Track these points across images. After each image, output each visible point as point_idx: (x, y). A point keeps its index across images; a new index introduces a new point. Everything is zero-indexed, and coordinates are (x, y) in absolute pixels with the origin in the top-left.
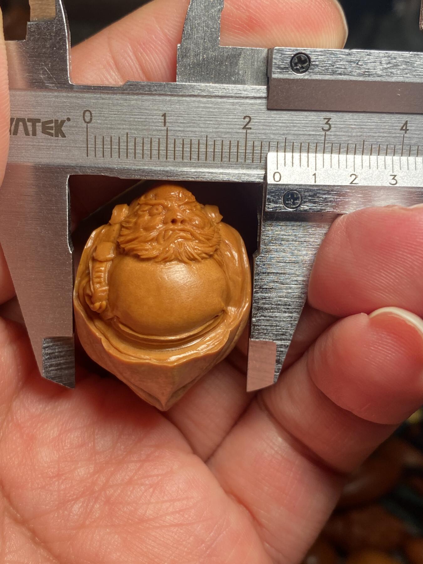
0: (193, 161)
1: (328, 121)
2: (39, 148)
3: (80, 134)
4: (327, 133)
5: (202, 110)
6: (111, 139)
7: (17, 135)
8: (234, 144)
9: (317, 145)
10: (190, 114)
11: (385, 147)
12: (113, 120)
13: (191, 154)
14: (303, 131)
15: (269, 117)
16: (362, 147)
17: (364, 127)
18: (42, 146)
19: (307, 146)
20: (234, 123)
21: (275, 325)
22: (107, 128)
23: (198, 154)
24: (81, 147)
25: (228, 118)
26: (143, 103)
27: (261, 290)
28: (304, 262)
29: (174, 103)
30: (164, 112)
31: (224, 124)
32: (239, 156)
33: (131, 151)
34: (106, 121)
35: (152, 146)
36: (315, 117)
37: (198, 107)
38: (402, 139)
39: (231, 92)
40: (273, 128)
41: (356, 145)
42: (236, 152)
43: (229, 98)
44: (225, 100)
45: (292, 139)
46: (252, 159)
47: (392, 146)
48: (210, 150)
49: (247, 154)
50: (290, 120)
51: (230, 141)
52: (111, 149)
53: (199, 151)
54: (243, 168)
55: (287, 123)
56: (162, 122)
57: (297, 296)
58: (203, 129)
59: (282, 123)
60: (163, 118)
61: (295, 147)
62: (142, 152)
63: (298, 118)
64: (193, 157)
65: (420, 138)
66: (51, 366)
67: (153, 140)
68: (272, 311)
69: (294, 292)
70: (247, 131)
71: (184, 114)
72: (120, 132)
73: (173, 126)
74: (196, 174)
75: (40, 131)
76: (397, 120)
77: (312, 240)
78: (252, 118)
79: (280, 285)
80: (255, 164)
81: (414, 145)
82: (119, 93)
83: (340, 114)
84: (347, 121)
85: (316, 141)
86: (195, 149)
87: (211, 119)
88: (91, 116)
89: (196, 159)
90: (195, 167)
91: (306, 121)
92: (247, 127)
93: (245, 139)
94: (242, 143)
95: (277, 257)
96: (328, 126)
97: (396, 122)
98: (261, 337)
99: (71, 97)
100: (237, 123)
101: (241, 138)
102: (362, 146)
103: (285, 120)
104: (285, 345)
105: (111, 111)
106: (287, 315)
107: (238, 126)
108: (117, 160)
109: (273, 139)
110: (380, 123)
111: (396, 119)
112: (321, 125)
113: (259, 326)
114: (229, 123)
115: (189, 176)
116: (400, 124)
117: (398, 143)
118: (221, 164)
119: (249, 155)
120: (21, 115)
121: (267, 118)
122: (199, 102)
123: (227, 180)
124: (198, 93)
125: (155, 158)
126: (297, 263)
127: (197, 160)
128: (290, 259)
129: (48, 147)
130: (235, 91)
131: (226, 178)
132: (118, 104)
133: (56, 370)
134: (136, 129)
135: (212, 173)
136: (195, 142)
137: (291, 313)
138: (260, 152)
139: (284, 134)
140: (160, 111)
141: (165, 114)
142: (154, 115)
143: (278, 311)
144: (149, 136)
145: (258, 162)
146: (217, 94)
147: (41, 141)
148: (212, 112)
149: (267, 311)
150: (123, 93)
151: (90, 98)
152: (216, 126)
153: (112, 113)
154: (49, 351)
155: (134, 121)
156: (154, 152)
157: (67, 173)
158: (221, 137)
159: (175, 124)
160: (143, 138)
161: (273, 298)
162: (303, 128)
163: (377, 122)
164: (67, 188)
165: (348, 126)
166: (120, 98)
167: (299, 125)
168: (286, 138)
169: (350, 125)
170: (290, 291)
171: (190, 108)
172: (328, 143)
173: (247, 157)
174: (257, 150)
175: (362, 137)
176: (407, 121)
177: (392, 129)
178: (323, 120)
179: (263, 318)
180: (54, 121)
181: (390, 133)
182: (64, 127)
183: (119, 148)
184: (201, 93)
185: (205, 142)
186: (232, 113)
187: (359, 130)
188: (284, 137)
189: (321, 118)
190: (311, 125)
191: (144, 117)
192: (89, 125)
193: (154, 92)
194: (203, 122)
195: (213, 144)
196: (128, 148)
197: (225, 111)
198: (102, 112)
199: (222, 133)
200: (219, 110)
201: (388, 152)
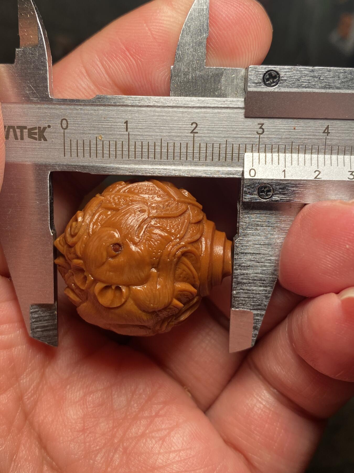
0: (150, 160)
1: (262, 126)
2: (26, 150)
3: (59, 138)
4: (261, 136)
5: (157, 118)
6: (84, 142)
7: (8, 139)
8: (184, 146)
9: (252, 146)
10: (147, 122)
11: (311, 147)
12: (85, 127)
13: (148, 153)
14: (241, 134)
15: (212, 123)
16: (291, 148)
18: (28, 148)
19: (245, 147)
20: (183, 128)
21: (252, 297)
22: (80, 133)
23: (155, 154)
24: (59, 149)
25: (179, 124)
26: (109, 112)
27: (240, 267)
28: (276, 244)
29: (134, 112)
30: (126, 120)
31: (175, 129)
32: (188, 156)
33: (100, 152)
34: (79, 128)
35: (117, 148)
36: (251, 123)
37: (154, 116)
38: (325, 141)
39: (180, 103)
40: (216, 132)
41: (285, 145)
42: (185, 152)
43: (179, 108)
44: (175, 109)
45: (231, 141)
46: (198, 158)
47: (317, 147)
48: (164, 150)
49: (194, 154)
50: (229, 126)
51: (181, 144)
52: (84, 150)
53: (155, 152)
54: (191, 165)
55: (227, 128)
56: (124, 128)
57: (271, 273)
58: (158, 134)
59: (223, 128)
60: (125, 124)
61: (235, 148)
62: (108, 152)
63: (236, 124)
64: (150, 156)
65: (340, 140)
66: (37, 328)
67: (118, 143)
68: (249, 285)
69: (268, 270)
70: (194, 135)
71: (143, 121)
72: (91, 136)
73: (134, 131)
74: (153, 170)
75: (27, 136)
76: (320, 125)
77: (283, 226)
78: (198, 124)
79: (256, 263)
80: (201, 162)
81: (336, 145)
82: (90, 105)
83: (271, 120)
84: (277, 125)
85: (252, 143)
86: (152, 150)
87: (165, 125)
88: (67, 124)
89: (152, 158)
90: (152, 164)
91: (243, 126)
92: (194, 131)
93: (193, 142)
94: (190, 145)
95: (253, 240)
96: (261, 130)
98: (241, 307)
99: (51, 108)
100: (186, 128)
101: (189, 141)
102: (291, 146)
103: (225, 125)
104: (261, 315)
105: (83, 120)
106: (262, 288)
107: (186, 131)
108: (88, 159)
109: (216, 141)
110: (306, 127)
111: (320, 123)
112: (256, 130)
113: (238, 298)
114: (180, 128)
115: (147, 172)
116: (323, 128)
117: (321, 144)
118: (173, 162)
119: (196, 155)
120: (12, 123)
121: (211, 124)
122: (155, 111)
123: (179, 175)
124: (154, 104)
125: (119, 157)
126: (270, 245)
127: (154, 159)
128: (264, 241)
129: (33, 149)
130: (184, 102)
131: (177, 174)
132: (88, 114)
133: (42, 331)
134: (104, 134)
135: (166, 169)
136: (151, 144)
137: (266, 287)
138: (205, 152)
139: (225, 137)
140: (123, 119)
141: (127, 121)
142: (118, 123)
143: (255, 285)
144: (115, 140)
145: (204, 160)
146: (169, 105)
147: (27, 144)
148: (165, 119)
149: (245, 285)
150: (92, 105)
151: (66, 109)
152: (169, 131)
153: (84, 121)
154: (36, 316)
155: (102, 127)
156: (118, 152)
157: (49, 170)
158: (173, 140)
159: (135, 129)
160: (109, 141)
161: (250, 274)
162: (241, 132)
163: (303, 127)
164: (48, 182)
165: (278, 130)
166: (91, 109)
167: (237, 129)
169: (280, 129)
170: (264, 268)
171: (147, 116)
172: (262, 144)
173: (194, 156)
174: (203, 150)
175: (290, 139)
176: (328, 125)
177: (316, 133)
178: (258, 125)
179: (242, 291)
180: (37, 128)
181: (315, 136)
182: (46, 132)
183: (90, 150)
184: (156, 104)
185: (160, 144)
186: (181, 120)
187: (288, 133)
188: (225, 139)
189: (255, 123)
190: (248, 129)
191: (110, 124)
192: (66, 131)
193: (118, 104)
194: (158, 128)
195: (167, 146)
196: (97, 149)
197: (176, 118)
198: (76, 121)
199: (174, 137)
200: (171, 118)
201: (313, 151)
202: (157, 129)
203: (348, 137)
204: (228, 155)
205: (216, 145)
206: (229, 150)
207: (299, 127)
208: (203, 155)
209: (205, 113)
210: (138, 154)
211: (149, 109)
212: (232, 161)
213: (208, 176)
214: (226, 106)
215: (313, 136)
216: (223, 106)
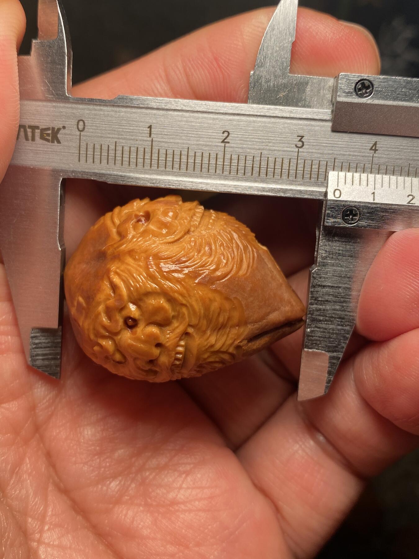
0: (175, 170)
1: (301, 139)
2: (37, 152)
3: (74, 141)
4: (300, 150)
5: (185, 123)
6: (101, 147)
8: (213, 156)
9: (290, 161)
10: (174, 127)
11: (355, 165)
12: (105, 130)
13: (173, 163)
15: (246, 133)
16: (333, 165)
17: (335, 145)
18: (40, 150)
19: (282, 161)
20: (213, 137)
22: (98, 137)
23: (180, 164)
24: (74, 153)
25: (208, 132)
26: (131, 115)
29: (159, 116)
30: (150, 124)
31: (204, 138)
32: (217, 168)
33: (119, 158)
34: (97, 131)
35: (138, 155)
36: (290, 135)
37: (181, 121)
38: (372, 159)
39: (211, 108)
40: (250, 143)
41: (327, 162)
42: (214, 164)
43: (209, 114)
44: (205, 115)
45: (267, 154)
46: (229, 171)
47: (362, 165)
48: (191, 160)
49: (224, 166)
50: (265, 136)
51: (210, 154)
52: (101, 156)
53: (180, 162)
54: (220, 178)
55: (262, 139)
56: (148, 133)
58: (185, 141)
59: (258, 139)
60: (149, 129)
61: (270, 162)
62: (128, 160)
63: (273, 135)
64: (175, 167)
65: (389, 158)
66: (37, 355)
67: (139, 149)
70: (225, 145)
71: (168, 127)
72: (109, 141)
73: (158, 137)
74: (176, 182)
75: (39, 137)
76: (366, 141)
78: (230, 133)
80: (232, 175)
81: (384, 164)
82: (111, 106)
84: (319, 139)
85: (290, 157)
86: (177, 159)
87: (193, 132)
88: (84, 125)
89: (177, 168)
90: (176, 176)
91: (281, 137)
92: (226, 141)
93: (223, 152)
94: (220, 156)
96: (301, 143)
97: (366, 142)
99: (68, 108)
100: (217, 137)
101: (220, 151)
102: (333, 163)
103: (260, 136)
105: (102, 122)
107: (217, 140)
108: (106, 166)
109: (249, 153)
110: (351, 142)
111: (366, 139)
112: (294, 142)
114: (210, 136)
115: (170, 184)
116: (370, 144)
117: (367, 162)
118: (200, 174)
119: (227, 167)
120: (23, 122)
122: (182, 116)
123: (206, 189)
124: (182, 108)
125: (140, 165)
127: (179, 169)
129: (45, 152)
130: (215, 108)
131: (204, 188)
132: (108, 115)
133: (43, 359)
134: (124, 139)
135: (192, 182)
136: (177, 153)
138: (237, 164)
139: (259, 149)
140: (147, 123)
141: (151, 126)
142: (141, 127)
144: (136, 146)
145: (235, 174)
146: (199, 110)
147: (38, 146)
148: (193, 126)
150: (113, 106)
151: (84, 109)
152: (197, 139)
153: (103, 123)
154: (37, 341)
155: (123, 131)
156: (139, 160)
157: (60, 176)
158: (201, 150)
159: (159, 135)
160: (130, 147)
162: (277, 144)
163: (347, 142)
164: (60, 189)
165: (319, 144)
166: (111, 110)
167: (274, 141)
168: (261, 153)
169: (321, 143)
171: (174, 122)
172: (301, 159)
173: (224, 169)
174: (234, 163)
175: (333, 155)
176: (376, 141)
177: (362, 149)
178: (297, 137)
180: (51, 129)
181: (360, 152)
182: (60, 134)
183: (108, 156)
184: (184, 108)
185: (186, 153)
186: (212, 128)
187: (331, 148)
188: (260, 151)
189: (294, 135)
190: (285, 142)
191: (132, 128)
192: (82, 133)
193: (141, 106)
194: (186, 135)
195: (194, 155)
196: (116, 155)
197: (206, 125)
198: (94, 122)
199: (203, 146)
200: (200, 125)
201: (357, 170)
202: (184, 136)
203: (398, 156)
204: (262, 170)
205: (250, 158)
206: (264, 164)
207: (344, 141)
208: (234, 168)
209: (238, 121)
210: (162, 163)
211: (176, 113)
212: (266, 176)
213: (238, 192)
214: (262, 114)
215: (359, 152)
216: (259, 114)
